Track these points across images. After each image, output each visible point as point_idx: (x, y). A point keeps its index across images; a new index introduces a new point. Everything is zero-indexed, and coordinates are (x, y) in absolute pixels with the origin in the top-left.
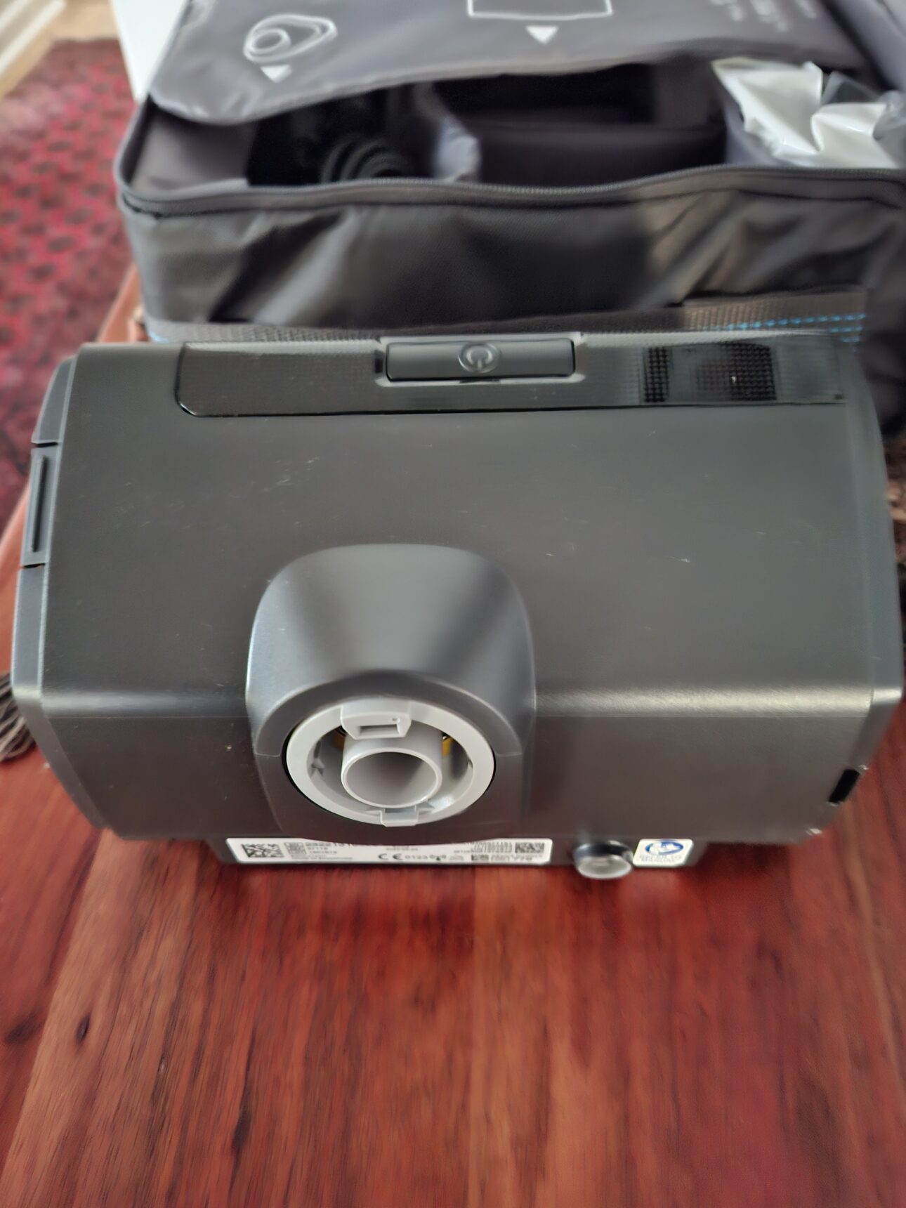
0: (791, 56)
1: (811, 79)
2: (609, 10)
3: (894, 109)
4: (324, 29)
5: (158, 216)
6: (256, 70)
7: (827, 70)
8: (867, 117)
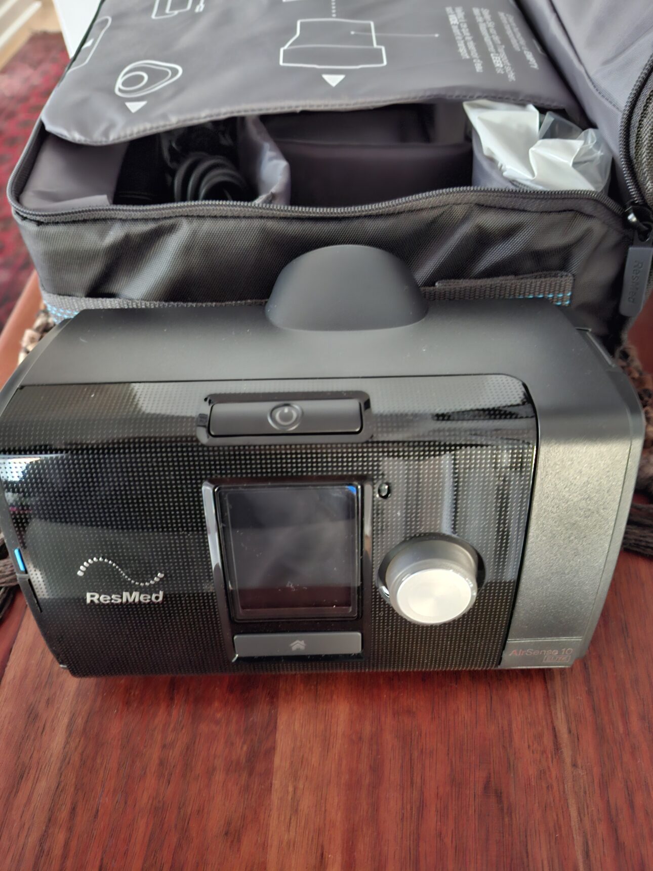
0: (517, 99)
1: (530, 117)
2: (385, 63)
3: (590, 144)
4: (175, 72)
5: (39, 223)
6: (121, 103)
7: (542, 111)
8: (570, 149)
